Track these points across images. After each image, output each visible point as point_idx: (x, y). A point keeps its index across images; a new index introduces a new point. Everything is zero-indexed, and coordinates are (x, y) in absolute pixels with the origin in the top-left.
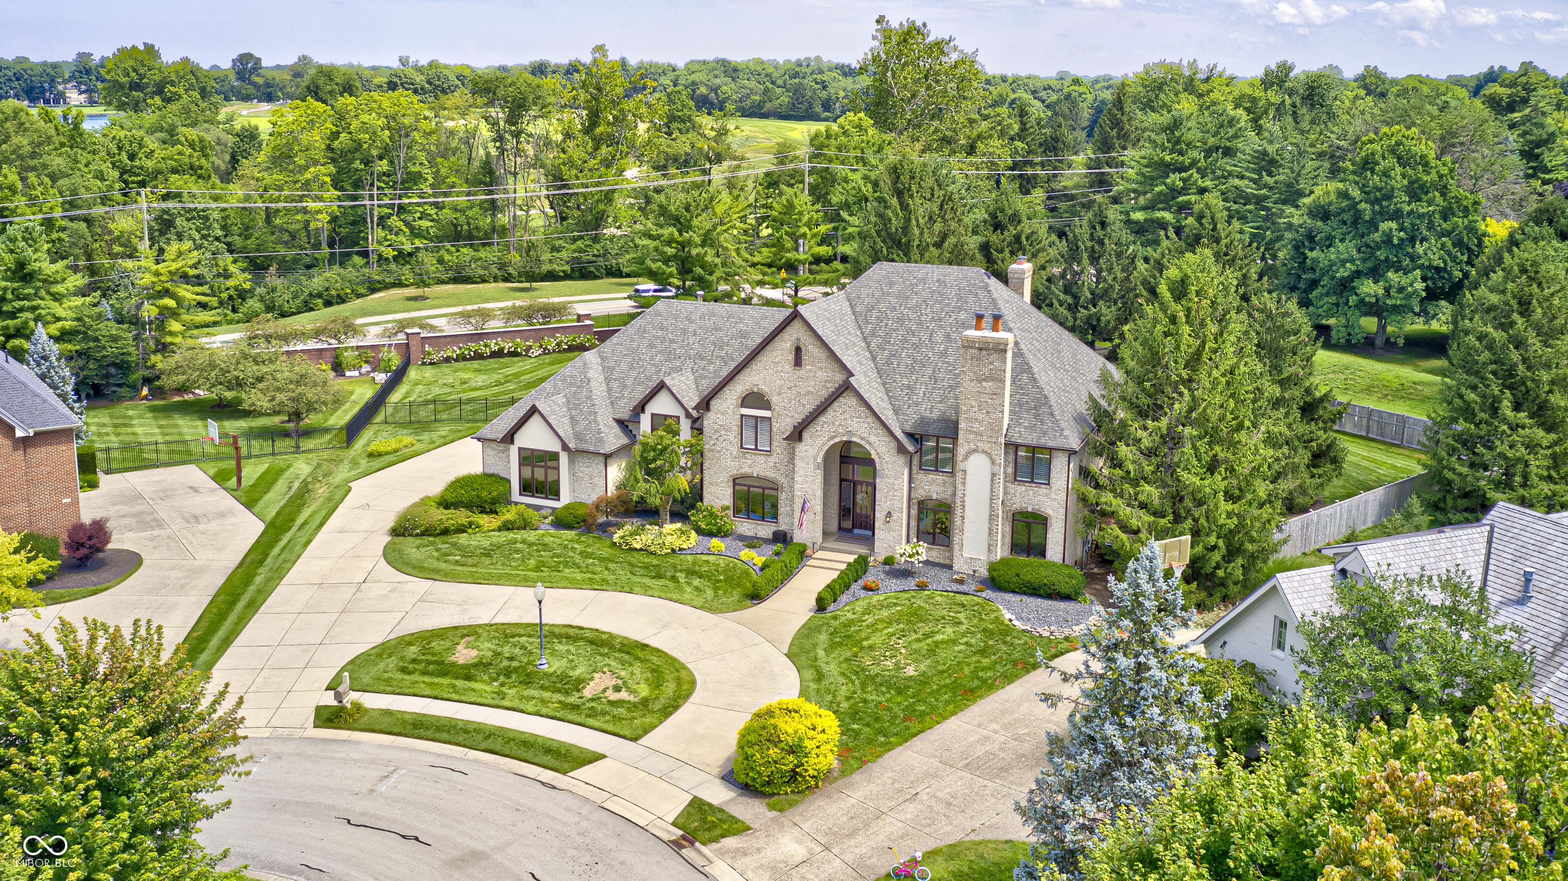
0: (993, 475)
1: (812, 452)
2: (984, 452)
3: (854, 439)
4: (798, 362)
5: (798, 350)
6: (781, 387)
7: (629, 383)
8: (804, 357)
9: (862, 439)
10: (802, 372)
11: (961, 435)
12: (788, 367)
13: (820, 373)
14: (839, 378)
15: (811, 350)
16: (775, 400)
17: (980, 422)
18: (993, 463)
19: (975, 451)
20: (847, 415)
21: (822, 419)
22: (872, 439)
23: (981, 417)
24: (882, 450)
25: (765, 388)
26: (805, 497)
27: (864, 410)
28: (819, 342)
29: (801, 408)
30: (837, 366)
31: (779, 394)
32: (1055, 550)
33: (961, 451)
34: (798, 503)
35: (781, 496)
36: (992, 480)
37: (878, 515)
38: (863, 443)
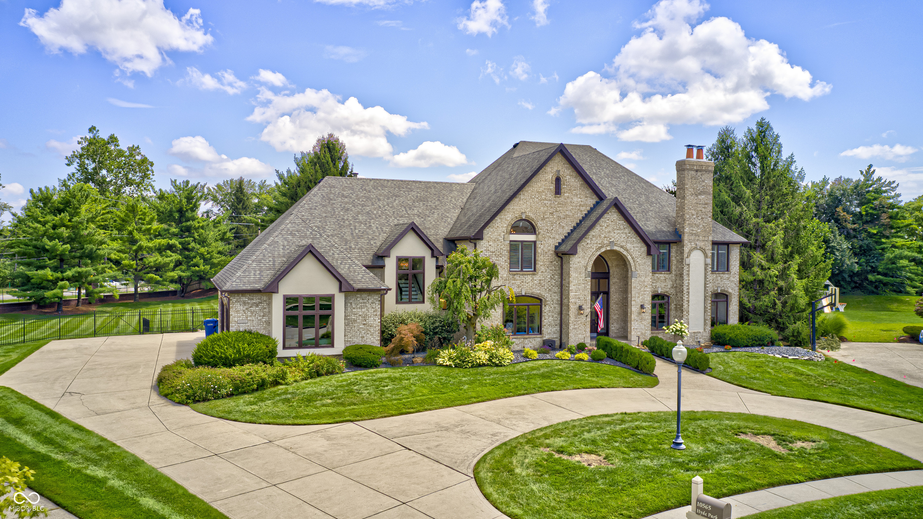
0: (706, 266)
1: (583, 263)
2: (701, 249)
3: (615, 248)
4: (558, 191)
5: (558, 180)
6: (544, 213)
8: (562, 186)
9: (622, 247)
10: (561, 199)
11: (685, 239)
12: (550, 195)
13: (575, 199)
14: (591, 201)
15: (571, 179)
16: (540, 225)
17: (698, 226)
18: (706, 256)
19: (696, 248)
20: (609, 228)
21: (592, 233)
22: (629, 246)
23: (698, 221)
24: (636, 254)
25: (531, 215)
26: (579, 303)
27: (622, 223)
28: (575, 174)
29: (560, 230)
30: (589, 192)
31: (543, 219)
32: (734, 319)
33: (686, 250)
34: (573, 308)
35: (546, 309)
36: (706, 269)
37: (634, 309)
38: (622, 250)
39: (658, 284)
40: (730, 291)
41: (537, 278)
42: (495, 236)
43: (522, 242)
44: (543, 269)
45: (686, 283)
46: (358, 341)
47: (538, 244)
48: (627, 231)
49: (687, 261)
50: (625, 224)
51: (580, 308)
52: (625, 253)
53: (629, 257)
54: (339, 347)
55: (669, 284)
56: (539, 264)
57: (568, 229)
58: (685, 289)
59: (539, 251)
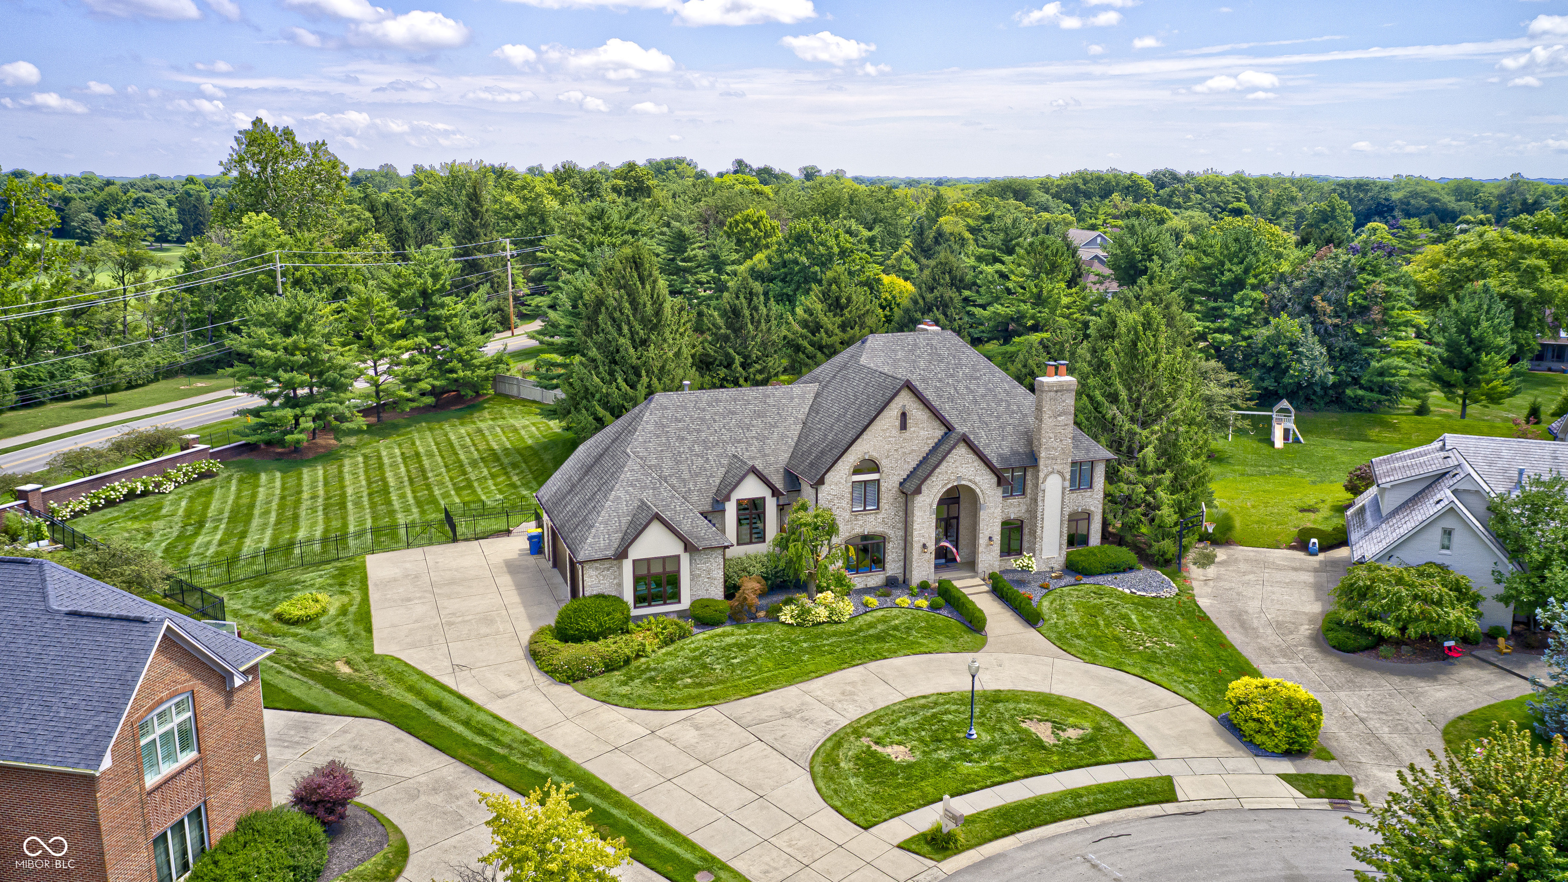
0: (1064, 488)
1: (928, 501)
2: (1059, 472)
3: (963, 483)
4: (903, 426)
5: (904, 415)
6: (889, 451)
7: (686, 476)
8: (908, 421)
9: (970, 481)
10: (907, 434)
11: (1042, 463)
12: (895, 432)
13: (922, 433)
14: (939, 432)
15: (917, 413)
16: (884, 463)
17: (1056, 449)
18: (1064, 479)
19: (1052, 472)
20: (957, 464)
21: (938, 470)
22: (977, 479)
23: (1056, 444)
24: (985, 486)
25: (875, 455)
26: (923, 541)
27: (971, 457)
28: (922, 406)
29: (906, 466)
30: (936, 424)
31: (887, 457)
32: (1095, 539)
33: (1042, 475)
34: (917, 548)
35: (890, 546)
36: (1063, 493)
37: (981, 541)
38: (970, 484)
39: (1011, 510)
40: (1092, 509)
41: (880, 516)
42: (835, 480)
43: (865, 482)
44: (886, 507)
45: (1040, 509)
46: (702, 594)
47: (882, 483)
48: (976, 464)
49: (1042, 487)
50: (975, 457)
51: (924, 546)
52: (973, 486)
53: (978, 490)
54: (685, 602)
55: (1023, 508)
56: (883, 502)
57: (913, 464)
58: (1039, 514)
59: (883, 489)
